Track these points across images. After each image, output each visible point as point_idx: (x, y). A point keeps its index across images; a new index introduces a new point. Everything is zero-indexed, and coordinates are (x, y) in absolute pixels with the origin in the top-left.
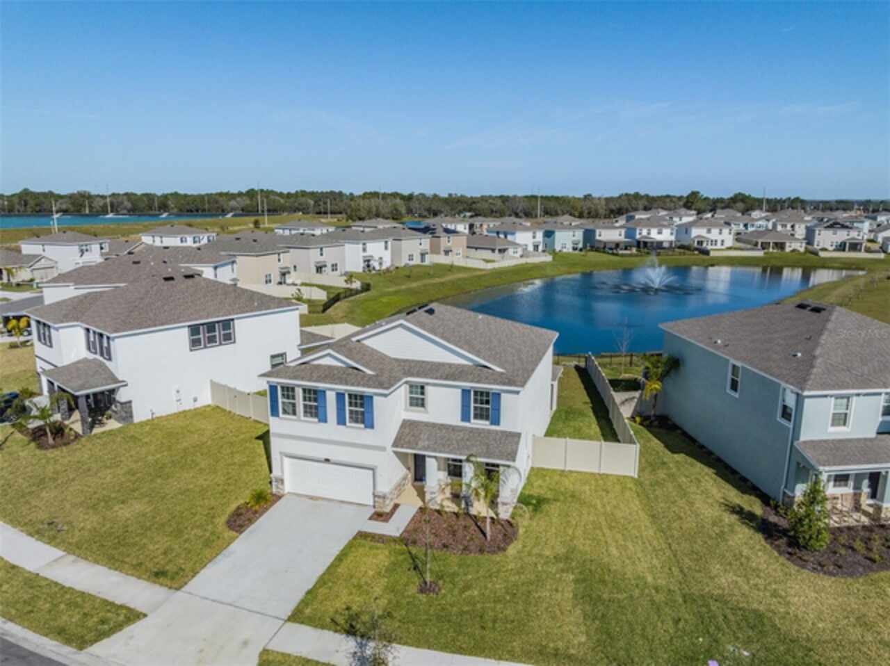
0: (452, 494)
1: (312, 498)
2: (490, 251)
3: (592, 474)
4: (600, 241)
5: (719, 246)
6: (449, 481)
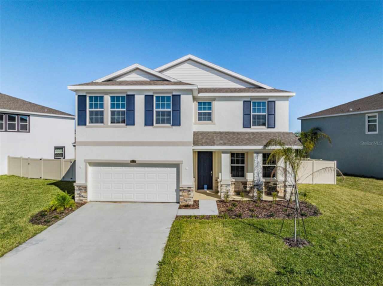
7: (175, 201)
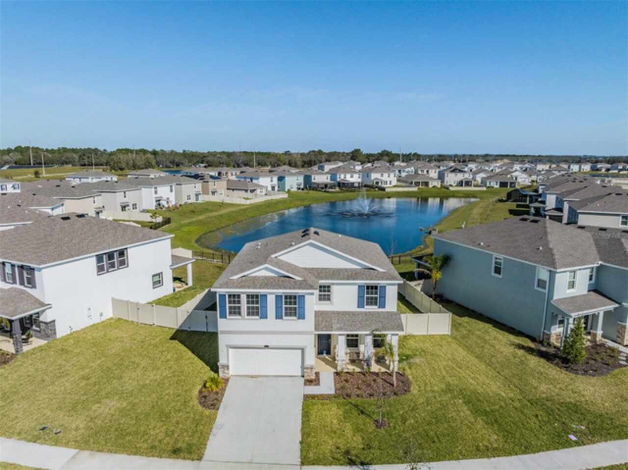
0: (350, 360)
1: (252, 377)
2: (244, 192)
3: (424, 336)
4: (314, 183)
5: (388, 185)
6: (349, 351)
7: (300, 374)
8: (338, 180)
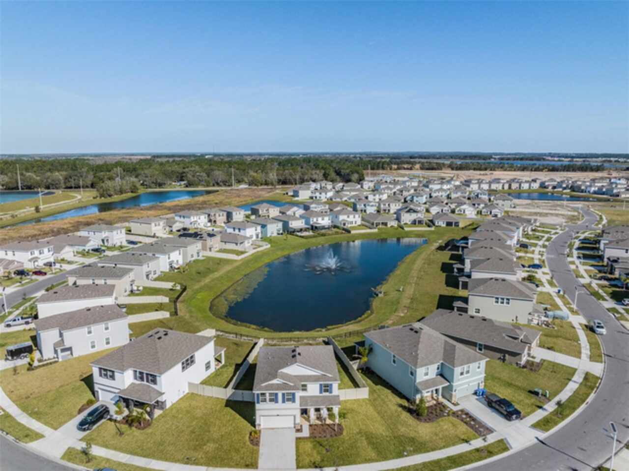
0: (316, 417)
4: (292, 228)
5: (354, 225)
6: (316, 414)
7: (293, 426)
8: (311, 223)
